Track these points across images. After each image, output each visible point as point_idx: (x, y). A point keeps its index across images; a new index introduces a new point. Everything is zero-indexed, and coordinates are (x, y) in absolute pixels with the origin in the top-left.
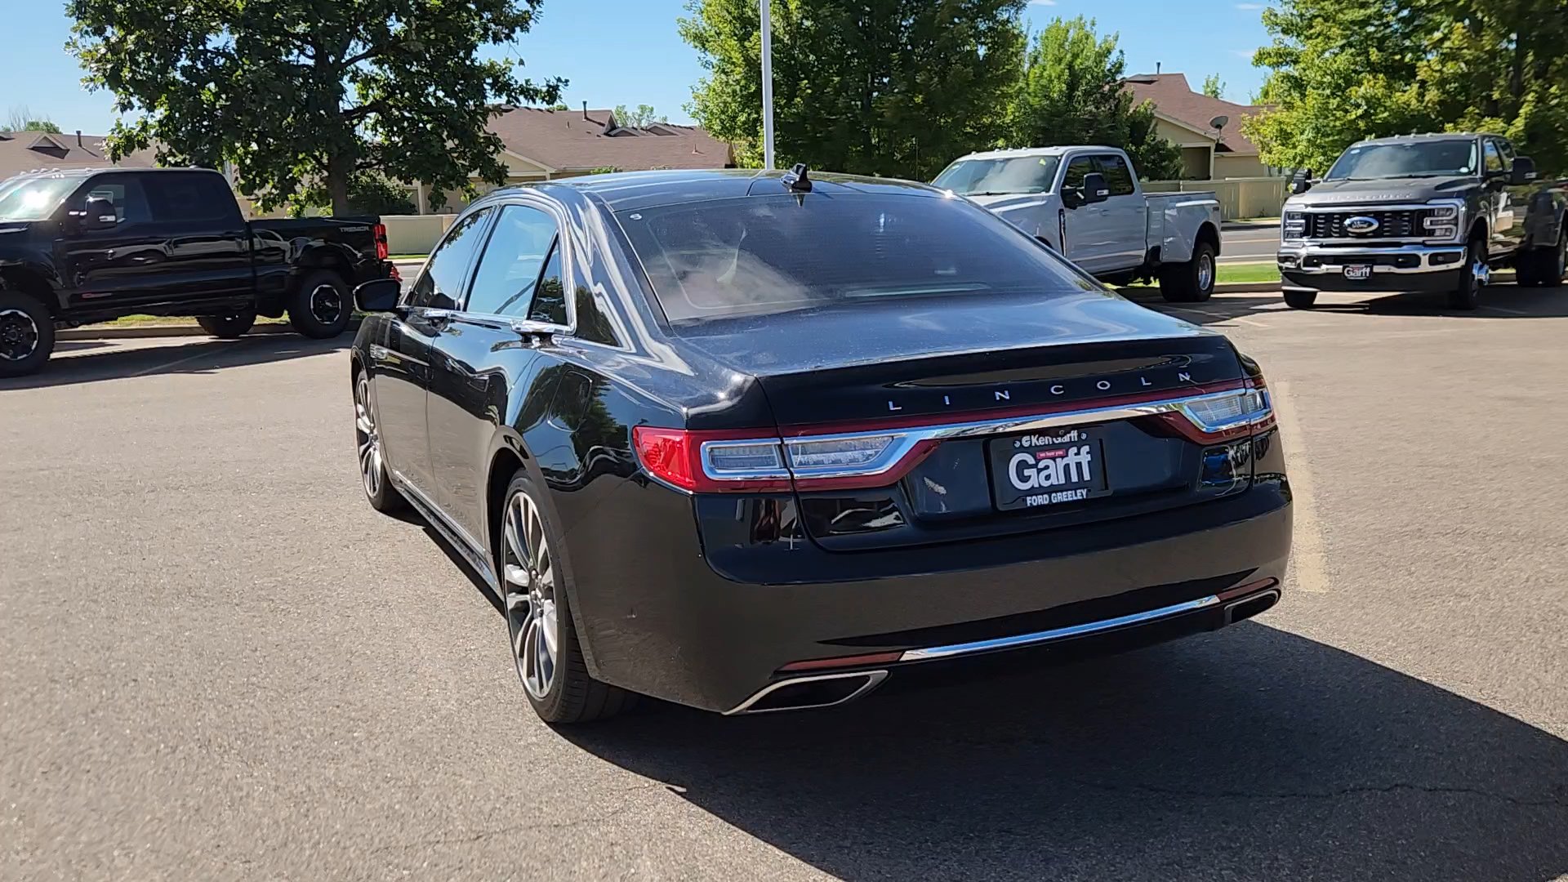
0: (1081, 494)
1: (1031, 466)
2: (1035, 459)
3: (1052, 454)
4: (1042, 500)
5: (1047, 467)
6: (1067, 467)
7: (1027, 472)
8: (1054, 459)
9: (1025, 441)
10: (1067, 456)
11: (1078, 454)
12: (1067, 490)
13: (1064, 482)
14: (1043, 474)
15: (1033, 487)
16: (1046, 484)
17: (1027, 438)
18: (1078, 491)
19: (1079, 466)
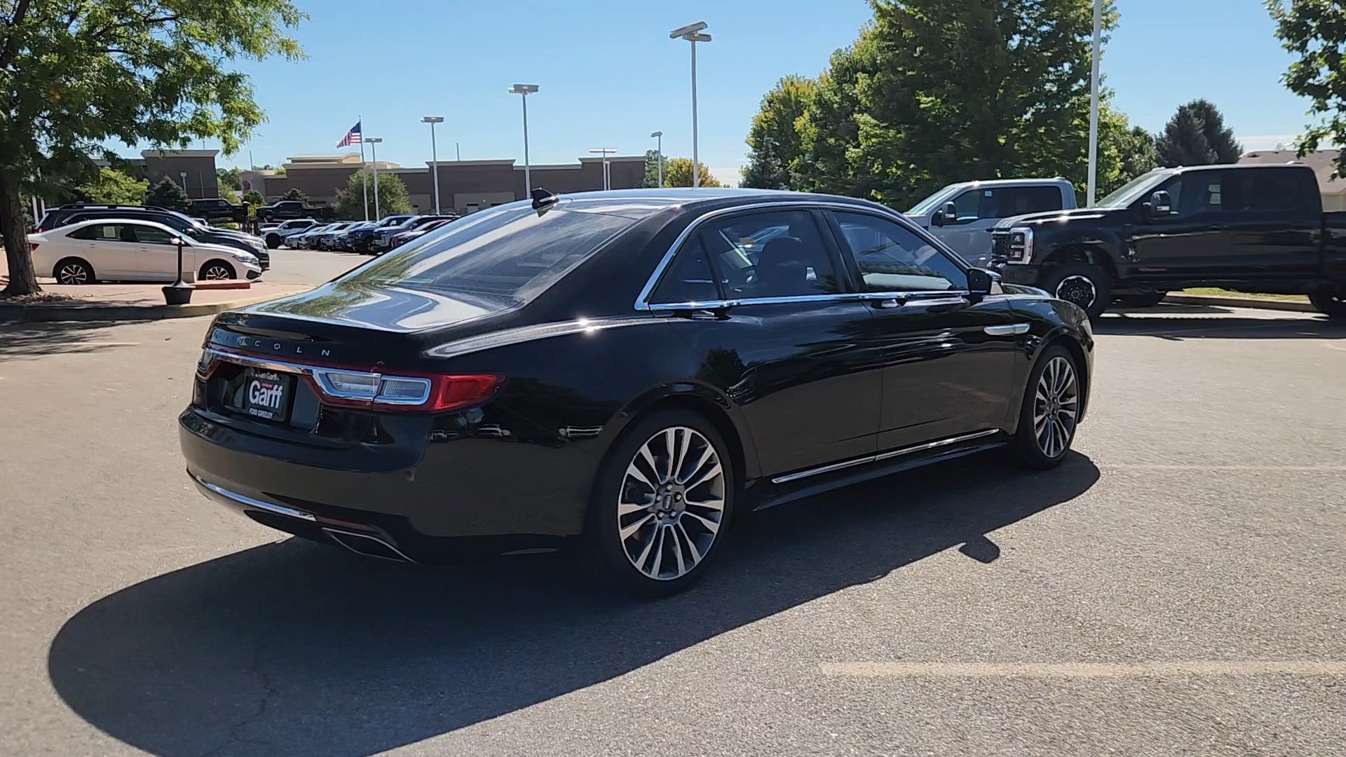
0: (269, 415)
1: (259, 390)
2: (260, 385)
3: (267, 386)
4: (255, 412)
5: (263, 393)
6: (271, 396)
7: (256, 393)
8: (267, 389)
10: (273, 389)
11: (277, 390)
12: (266, 410)
14: (262, 397)
15: (255, 403)
16: (261, 403)
18: (269, 413)
19: (276, 396)
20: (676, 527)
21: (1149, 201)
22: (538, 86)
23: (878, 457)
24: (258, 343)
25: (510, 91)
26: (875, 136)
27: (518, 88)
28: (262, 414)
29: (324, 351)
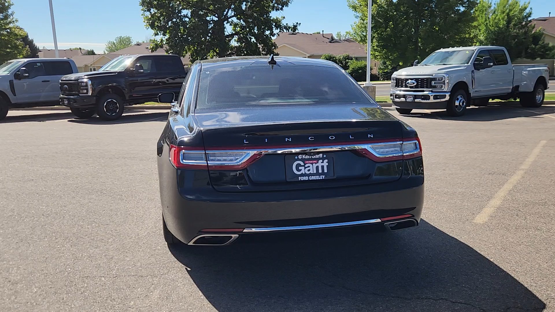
1: (302, 166)
2: (304, 163)
3: (312, 162)
4: (306, 178)
5: (309, 167)
6: (317, 167)
7: (300, 168)
8: (312, 164)
9: (300, 157)
10: (318, 163)
11: (323, 162)
12: (316, 176)
13: (316, 172)
14: (307, 169)
15: (302, 173)
16: (308, 173)
17: (301, 155)
18: (321, 176)
19: (323, 167)
24: (311, 139)
28: (313, 178)
29: (369, 135)
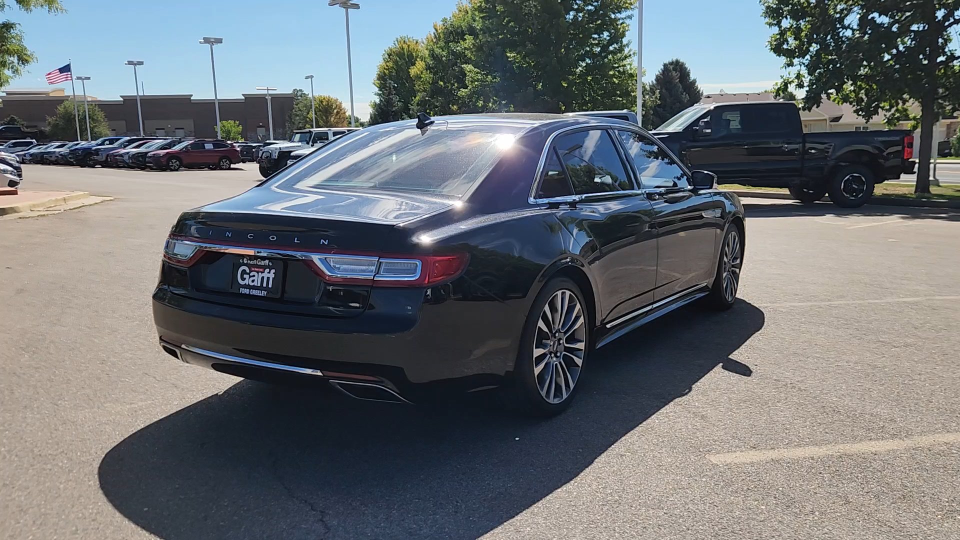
0: (264, 293)
1: (248, 274)
3: (257, 270)
4: (246, 291)
5: (254, 276)
6: (263, 278)
7: (245, 276)
8: (258, 272)
9: (245, 260)
10: (264, 272)
11: (269, 273)
12: (258, 290)
14: (252, 279)
15: (245, 284)
16: (252, 284)
18: (263, 292)
19: (268, 278)
20: (560, 363)
21: (697, 127)
22: (222, 39)
23: (655, 306)
24: (250, 236)
25: (200, 42)
26: (478, 80)
27: (207, 40)
28: (254, 292)
29: (322, 241)
